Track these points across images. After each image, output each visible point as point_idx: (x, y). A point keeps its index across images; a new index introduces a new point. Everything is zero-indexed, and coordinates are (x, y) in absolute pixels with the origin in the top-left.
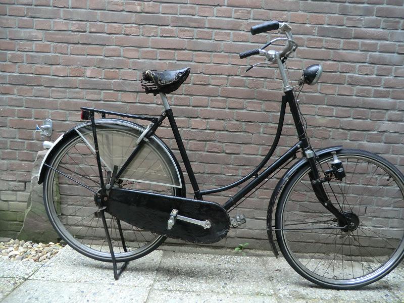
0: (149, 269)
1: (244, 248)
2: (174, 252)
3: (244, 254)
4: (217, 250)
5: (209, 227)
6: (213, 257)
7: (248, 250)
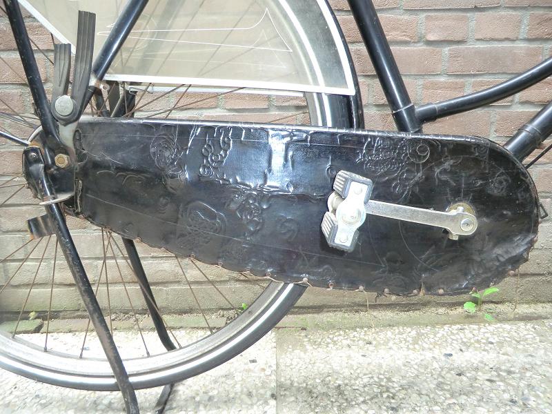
0: (250, 395)
1: (484, 302)
2: (304, 329)
3: (488, 317)
4: (411, 313)
5: (469, 230)
6: (414, 333)
7: (492, 306)
